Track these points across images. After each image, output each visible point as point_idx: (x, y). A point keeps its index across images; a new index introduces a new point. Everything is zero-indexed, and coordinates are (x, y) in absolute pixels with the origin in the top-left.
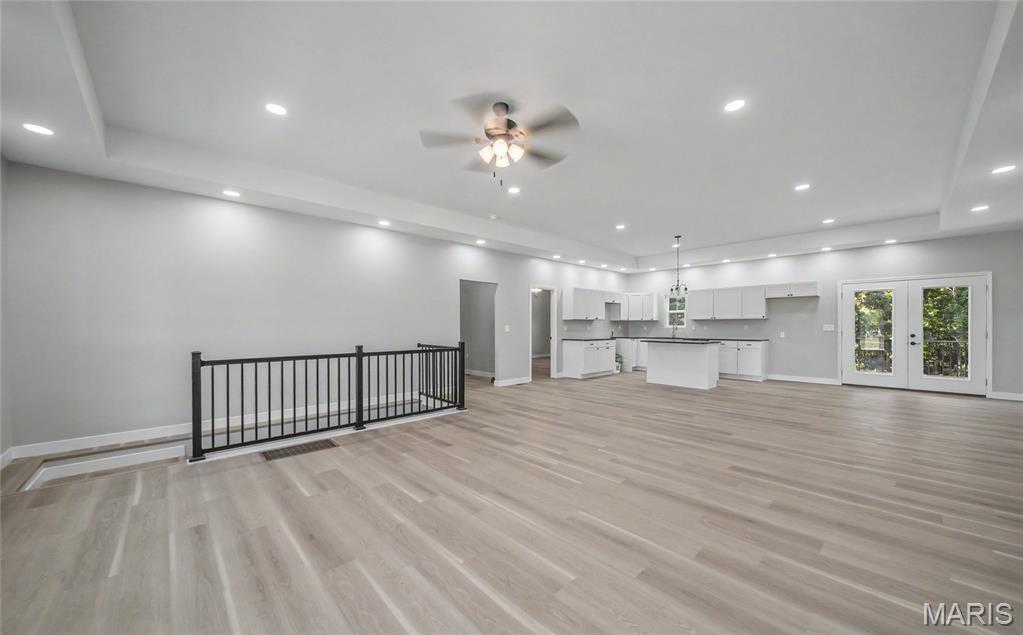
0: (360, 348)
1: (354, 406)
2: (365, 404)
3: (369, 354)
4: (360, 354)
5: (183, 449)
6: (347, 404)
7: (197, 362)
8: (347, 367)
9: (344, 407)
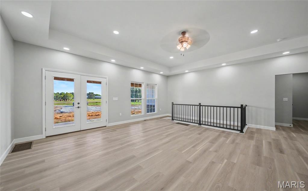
0: (200, 104)
1: (198, 119)
2: (201, 120)
3: (203, 106)
4: (200, 105)
5: (171, 118)
6: (197, 118)
7: (173, 104)
8: (197, 108)
9: (196, 119)
